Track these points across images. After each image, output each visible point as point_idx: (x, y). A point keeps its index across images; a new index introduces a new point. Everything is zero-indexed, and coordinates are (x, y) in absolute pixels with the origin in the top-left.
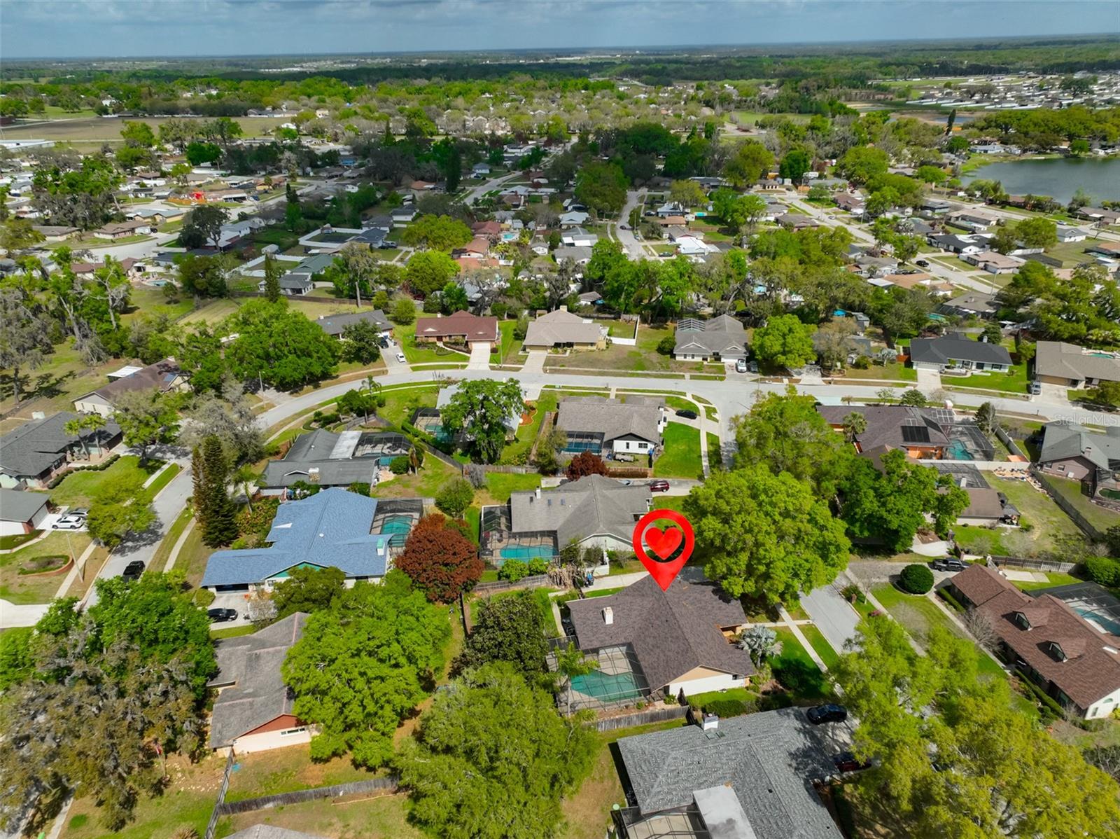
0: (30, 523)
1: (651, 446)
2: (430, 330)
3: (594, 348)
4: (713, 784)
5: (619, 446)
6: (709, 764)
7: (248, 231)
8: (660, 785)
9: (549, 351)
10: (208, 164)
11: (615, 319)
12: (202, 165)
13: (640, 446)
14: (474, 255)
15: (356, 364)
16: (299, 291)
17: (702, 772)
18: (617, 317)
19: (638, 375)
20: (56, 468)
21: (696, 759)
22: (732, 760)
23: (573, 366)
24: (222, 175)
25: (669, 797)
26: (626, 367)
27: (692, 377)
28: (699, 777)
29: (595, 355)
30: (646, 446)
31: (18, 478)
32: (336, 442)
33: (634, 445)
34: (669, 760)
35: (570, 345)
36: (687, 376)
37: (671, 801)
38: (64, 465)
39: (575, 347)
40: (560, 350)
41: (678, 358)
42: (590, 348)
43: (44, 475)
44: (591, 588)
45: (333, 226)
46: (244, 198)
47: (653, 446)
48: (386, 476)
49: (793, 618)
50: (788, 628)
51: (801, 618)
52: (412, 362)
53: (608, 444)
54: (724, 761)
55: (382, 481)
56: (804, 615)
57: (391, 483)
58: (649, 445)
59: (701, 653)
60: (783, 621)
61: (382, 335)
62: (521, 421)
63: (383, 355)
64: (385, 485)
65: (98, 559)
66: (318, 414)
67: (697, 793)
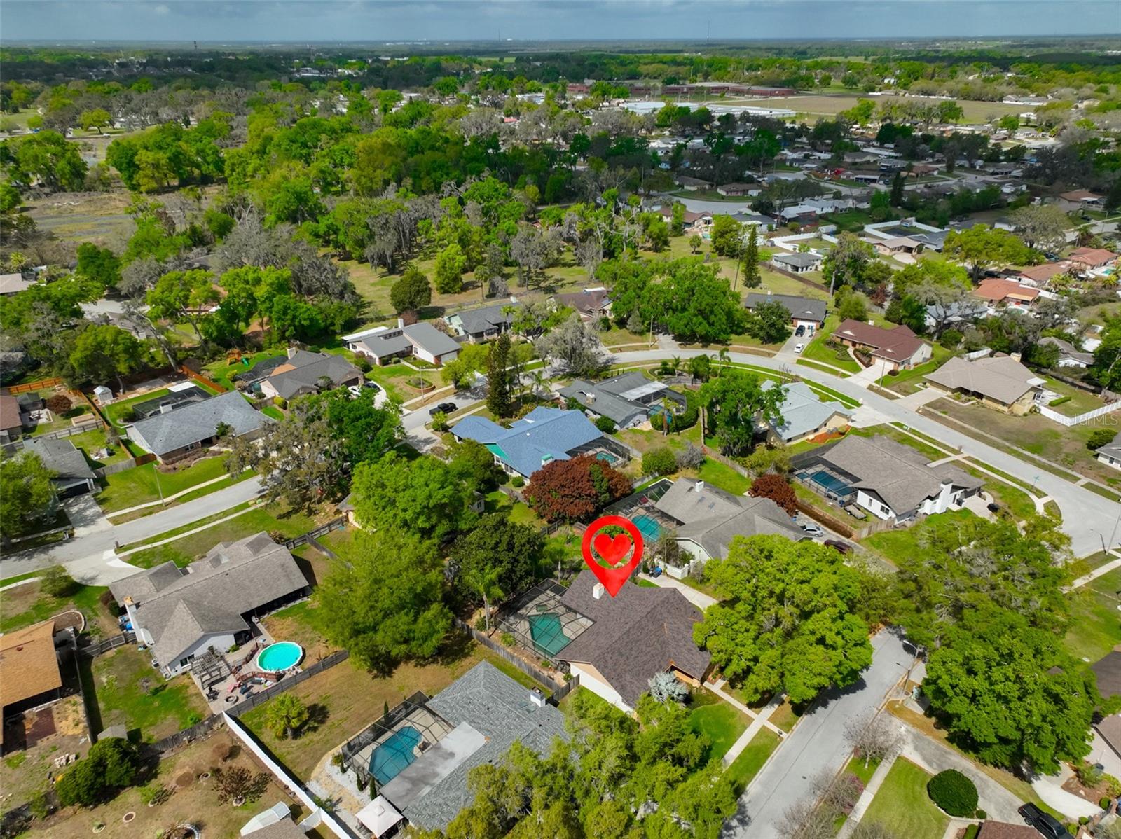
0: (438, 358)
1: (892, 514)
2: (848, 332)
3: (1006, 409)
4: (480, 729)
5: (863, 498)
6: (492, 716)
7: (831, 210)
8: (452, 699)
9: (949, 393)
10: (892, 146)
11: (1093, 391)
12: (886, 145)
13: (883, 509)
14: (1025, 280)
15: (758, 341)
16: (796, 269)
17: (483, 716)
18: (1098, 391)
19: (1019, 455)
20: (488, 334)
21: (490, 705)
22: (509, 728)
23: (955, 416)
24: (890, 157)
25: (449, 710)
26: (1017, 442)
27: (1088, 486)
28: (478, 717)
29: (997, 417)
30: (887, 512)
31: (465, 332)
32: (639, 386)
33: (876, 507)
34: (475, 690)
35: (980, 396)
36: (1084, 481)
37: (447, 713)
39: (984, 401)
40: (964, 397)
41: (1100, 459)
42: (1000, 407)
43: (478, 335)
44: (652, 580)
45: (918, 221)
46: (874, 181)
47: (894, 516)
48: (646, 426)
49: (772, 719)
50: (751, 720)
51: (781, 725)
52: (805, 355)
53: (854, 492)
54: (504, 724)
55: (638, 428)
56: (788, 727)
57: (642, 432)
58: (891, 512)
59: (608, 658)
60: (758, 713)
61: (806, 324)
62: (811, 437)
63: (789, 341)
64: (635, 432)
65: (445, 394)
66: (665, 363)
67: (465, 724)
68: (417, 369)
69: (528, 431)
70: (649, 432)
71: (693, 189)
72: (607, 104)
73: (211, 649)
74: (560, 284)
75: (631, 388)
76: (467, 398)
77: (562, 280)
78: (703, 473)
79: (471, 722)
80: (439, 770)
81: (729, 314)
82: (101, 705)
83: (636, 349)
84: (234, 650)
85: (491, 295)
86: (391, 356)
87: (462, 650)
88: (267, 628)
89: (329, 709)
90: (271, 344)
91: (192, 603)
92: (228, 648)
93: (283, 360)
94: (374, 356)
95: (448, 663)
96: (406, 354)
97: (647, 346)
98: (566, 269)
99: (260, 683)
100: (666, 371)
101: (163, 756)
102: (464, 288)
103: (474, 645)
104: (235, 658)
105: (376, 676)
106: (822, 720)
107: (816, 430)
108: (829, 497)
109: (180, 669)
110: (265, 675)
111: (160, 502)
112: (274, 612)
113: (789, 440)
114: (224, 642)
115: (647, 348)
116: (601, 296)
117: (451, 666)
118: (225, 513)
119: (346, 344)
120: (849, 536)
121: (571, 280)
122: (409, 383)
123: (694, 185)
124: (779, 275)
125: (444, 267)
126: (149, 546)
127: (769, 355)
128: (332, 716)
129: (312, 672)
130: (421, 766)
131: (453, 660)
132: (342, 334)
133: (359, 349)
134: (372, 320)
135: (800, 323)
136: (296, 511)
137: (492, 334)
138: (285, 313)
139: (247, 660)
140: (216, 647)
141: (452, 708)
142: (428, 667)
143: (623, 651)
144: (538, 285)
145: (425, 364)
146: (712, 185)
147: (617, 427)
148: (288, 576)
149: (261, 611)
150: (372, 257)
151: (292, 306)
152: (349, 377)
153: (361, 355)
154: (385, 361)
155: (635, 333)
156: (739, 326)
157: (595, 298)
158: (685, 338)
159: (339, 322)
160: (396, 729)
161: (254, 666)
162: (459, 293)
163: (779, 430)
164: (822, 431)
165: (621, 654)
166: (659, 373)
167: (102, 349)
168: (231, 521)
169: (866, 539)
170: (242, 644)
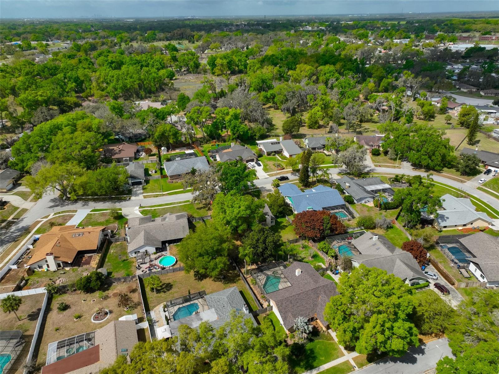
0: (291, 156)
4: (217, 313)
5: (472, 267)
6: (224, 310)
8: (214, 298)
13: (481, 276)
15: (459, 173)
17: (221, 309)
20: (319, 149)
21: (225, 305)
22: (228, 317)
28: (219, 309)
30: (483, 278)
31: (308, 146)
32: (377, 184)
33: (478, 273)
37: (209, 303)
38: (322, 150)
44: (333, 276)
47: (486, 281)
48: (371, 204)
49: (354, 359)
50: (343, 355)
51: (357, 364)
52: (485, 185)
53: (468, 262)
54: (226, 314)
55: (367, 204)
56: (361, 365)
57: (368, 206)
58: (485, 278)
59: (284, 303)
60: (349, 353)
61: (493, 169)
62: (460, 228)
63: (478, 176)
64: (364, 205)
65: (287, 172)
66: (397, 176)
67: (213, 309)
68: (280, 159)
69: (308, 195)
70: (371, 207)
71: (465, 90)
72: (443, 45)
73: (146, 251)
74: (366, 131)
75: (371, 185)
76: (296, 175)
77: (368, 129)
78: (388, 233)
79: (216, 310)
80: (193, 323)
81: (444, 157)
82: (107, 260)
83: (389, 167)
84: (155, 254)
85: (330, 132)
86: (272, 152)
87: (233, 280)
88: (170, 249)
89: (174, 286)
90: (229, 140)
91: (147, 232)
92: (153, 253)
93: (229, 147)
94: (265, 151)
95: (225, 283)
96: (279, 152)
97: (395, 166)
98: (374, 124)
99: (156, 269)
100: (397, 179)
101: (114, 284)
102: (320, 127)
103: (239, 280)
104: (153, 257)
105: (196, 279)
106: (381, 370)
107: (465, 225)
108: (453, 261)
109: (134, 255)
110: (158, 266)
111: (161, 193)
112: (175, 244)
113: (445, 227)
114: (152, 250)
115: (394, 167)
116: (380, 138)
117: (226, 285)
118: (180, 203)
119: (257, 144)
120: (453, 284)
121: (373, 129)
122: (274, 165)
123: (467, 88)
124: (493, 140)
125: (311, 117)
126: (150, 208)
127: (462, 182)
128: (173, 289)
129: (174, 270)
130: (188, 319)
131: (228, 283)
132: (259, 140)
133: (261, 147)
134: (273, 136)
135: (489, 168)
136: (204, 207)
137: (321, 149)
138: (234, 129)
139: (156, 259)
140: (148, 251)
141: (212, 301)
142: (217, 283)
143: (293, 302)
144: (355, 130)
145: (285, 158)
146: (478, 89)
147: (355, 201)
148: (184, 231)
149: (171, 242)
150: (284, 109)
151: (237, 126)
152: (250, 158)
153: (261, 150)
154: (269, 154)
155: (391, 159)
156: (449, 164)
157: (377, 139)
158: (417, 166)
159: (258, 135)
160: (192, 302)
161: (157, 262)
162: (316, 129)
163: (440, 221)
164: (469, 226)
165: (291, 303)
166: (393, 181)
167: (165, 133)
168: (181, 206)
169: (463, 289)
170: (158, 252)
